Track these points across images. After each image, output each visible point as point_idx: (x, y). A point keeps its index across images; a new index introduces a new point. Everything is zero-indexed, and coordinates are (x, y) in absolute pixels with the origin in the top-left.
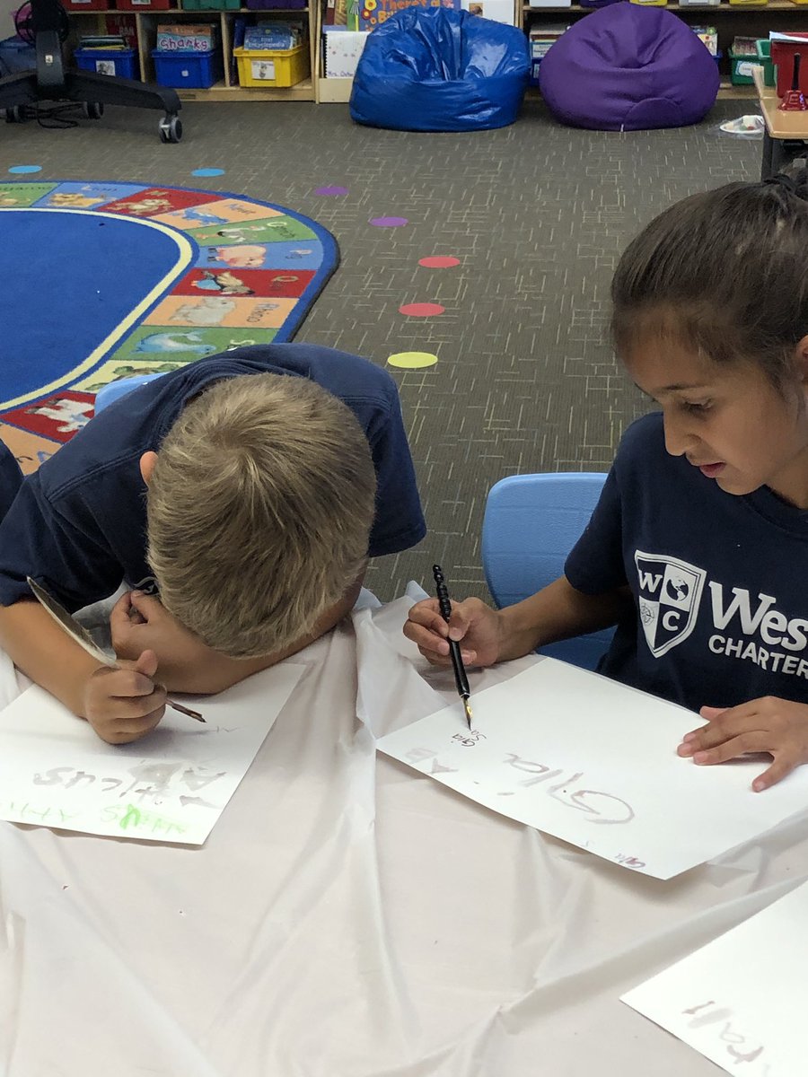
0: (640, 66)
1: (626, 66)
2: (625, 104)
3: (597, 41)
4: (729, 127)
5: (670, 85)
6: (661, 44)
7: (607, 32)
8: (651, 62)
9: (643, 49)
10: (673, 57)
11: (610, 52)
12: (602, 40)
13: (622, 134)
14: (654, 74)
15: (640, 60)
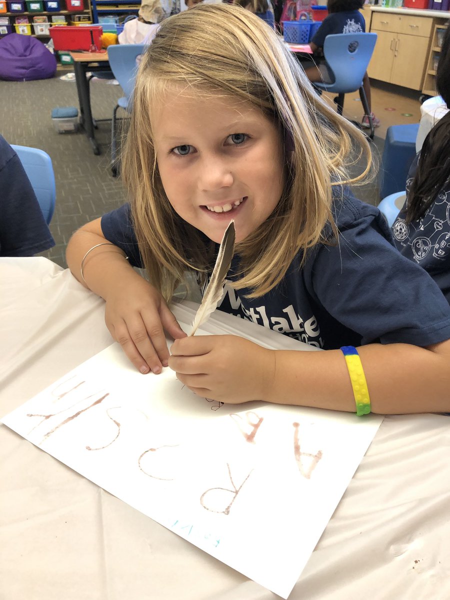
0: (25, 56)
1: (20, 56)
2: (23, 71)
3: (7, 47)
4: (63, 78)
5: (39, 63)
6: (32, 48)
7: (10, 44)
8: (29, 55)
9: (25, 50)
10: (37, 52)
11: (12, 51)
12: (9, 47)
13: (25, 83)
14: (31, 59)
15: (25, 54)
